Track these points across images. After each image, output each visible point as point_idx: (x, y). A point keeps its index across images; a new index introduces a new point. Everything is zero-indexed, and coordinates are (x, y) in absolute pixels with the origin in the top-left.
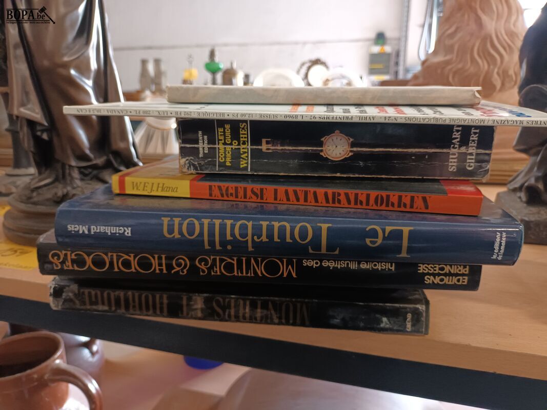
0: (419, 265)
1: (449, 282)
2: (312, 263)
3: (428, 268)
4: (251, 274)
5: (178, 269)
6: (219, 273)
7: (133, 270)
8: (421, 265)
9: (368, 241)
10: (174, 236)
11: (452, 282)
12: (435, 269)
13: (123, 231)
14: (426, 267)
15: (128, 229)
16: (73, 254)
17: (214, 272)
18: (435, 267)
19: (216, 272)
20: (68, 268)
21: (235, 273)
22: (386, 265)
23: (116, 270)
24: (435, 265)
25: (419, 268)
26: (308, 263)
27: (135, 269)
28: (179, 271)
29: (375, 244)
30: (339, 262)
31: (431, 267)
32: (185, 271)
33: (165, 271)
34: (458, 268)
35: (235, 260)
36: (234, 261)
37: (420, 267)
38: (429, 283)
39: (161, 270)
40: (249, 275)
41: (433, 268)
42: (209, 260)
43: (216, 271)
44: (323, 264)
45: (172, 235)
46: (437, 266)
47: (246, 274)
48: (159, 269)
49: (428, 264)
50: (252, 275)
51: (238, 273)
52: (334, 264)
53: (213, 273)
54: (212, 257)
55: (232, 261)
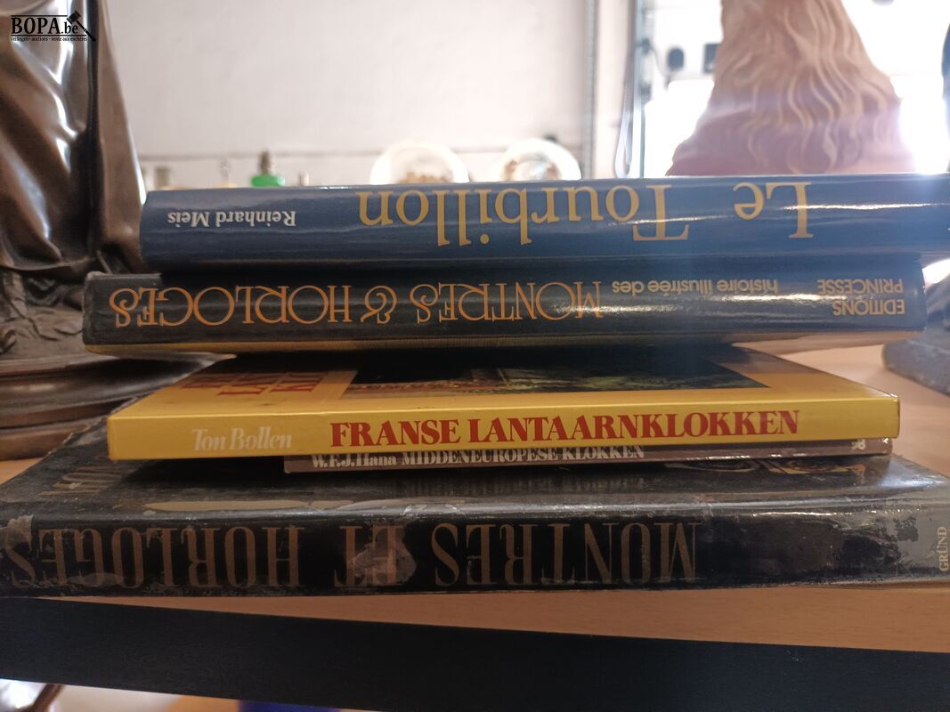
0: (819, 281)
1: (874, 310)
2: (629, 287)
3: (834, 285)
4: (515, 316)
5: (375, 311)
6: (453, 317)
7: (283, 319)
8: (822, 281)
9: (738, 208)
10: (380, 222)
11: (879, 310)
12: (846, 286)
13: (279, 218)
14: (831, 284)
15: (290, 215)
16: (161, 294)
17: (443, 315)
18: (847, 283)
19: (449, 316)
20: (146, 324)
21: (486, 316)
22: (762, 284)
23: (248, 320)
24: (846, 281)
25: (820, 287)
26: (622, 288)
27: (288, 317)
28: (375, 316)
29: (751, 213)
30: (678, 282)
31: (840, 284)
32: (387, 315)
33: (347, 319)
34: (884, 284)
35: (485, 288)
36: (483, 290)
37: (821, 284)
38: (841, 315)
39: (339, 316)
40: (512, 317)
41: (843, 285)
42: (436, 292)
43: (449, 312)
44: (650, 287)
45: (376, 222)
46: (849, 281)
47: (506, 316)
48: (336, 314)
49: (835, 279)
50: (518, 317)
51: (490, 315)
52: (669, 286)
53: (441, 318)
54: (441, 286)
55: (480, 292)
